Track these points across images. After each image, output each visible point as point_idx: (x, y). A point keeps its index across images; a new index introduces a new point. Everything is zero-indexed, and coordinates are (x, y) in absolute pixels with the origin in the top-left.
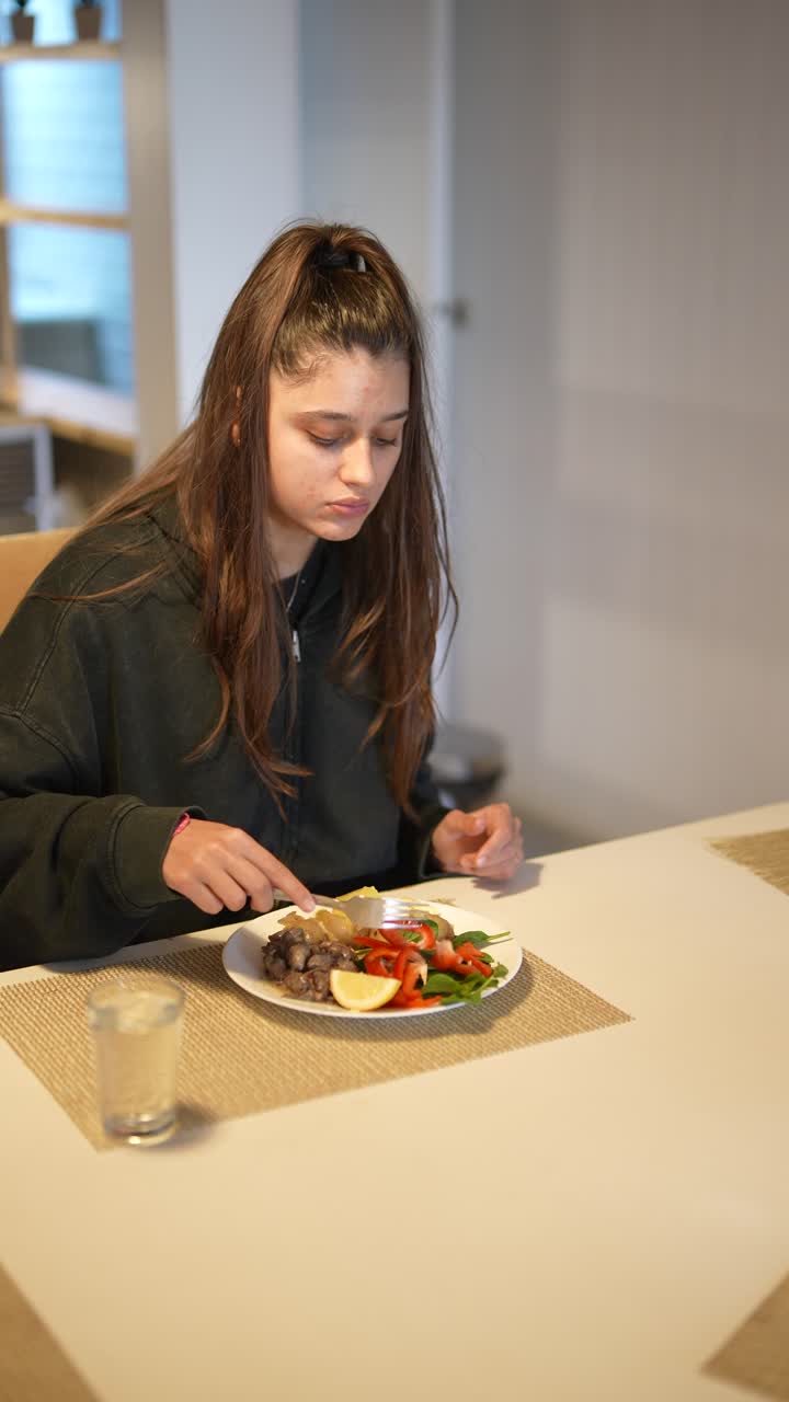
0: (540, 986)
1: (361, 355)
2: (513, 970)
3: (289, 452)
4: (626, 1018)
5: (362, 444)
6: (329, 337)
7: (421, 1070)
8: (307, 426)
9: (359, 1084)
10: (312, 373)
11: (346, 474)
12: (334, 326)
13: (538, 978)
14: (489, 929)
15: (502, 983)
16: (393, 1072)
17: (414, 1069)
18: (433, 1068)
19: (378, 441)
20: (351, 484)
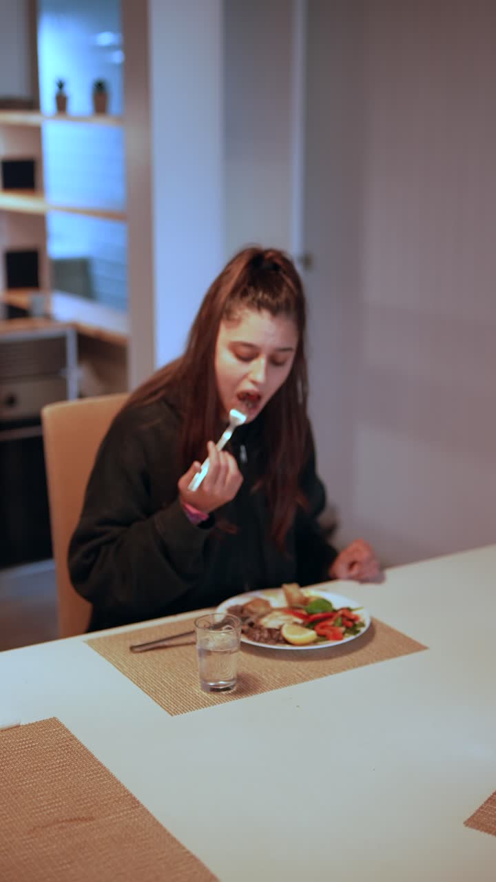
0: (379, 634)
1: (266, 314)
2: (367, 624)
3: (225, 360)
4: (424, 648)
5: (262, 361)
6: (250, 305)
7: (325, 675)
8: (234, 348)
9: (295, 682)
10: (239, 321)
11: (251, 376)
12: (253, 299)
13: (378, 629)
14: (352, 606)
15: (363, 630)
16: (311, 676)
17: (322, 674)
19: (273, 361)
20: (254, 382)
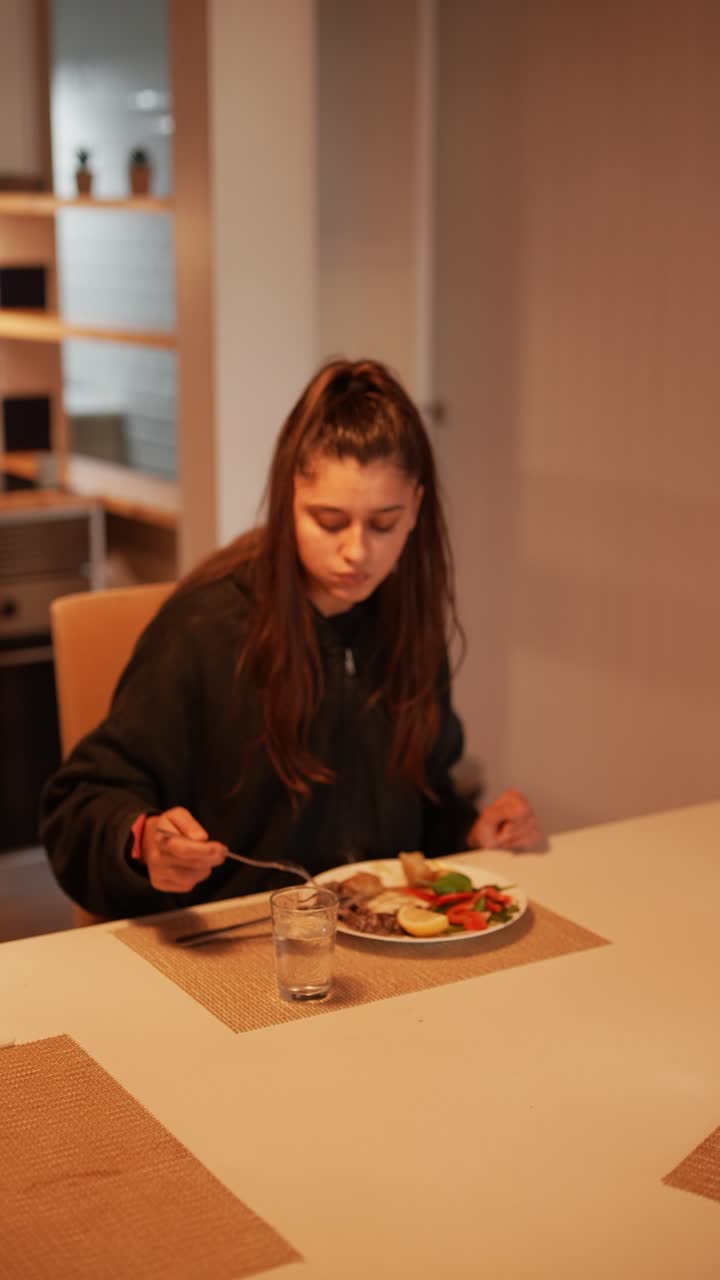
0: (540, 923)
1: (351, 464)
2: (523, 908)
4: (606, 942)
5: (356, 530)
9: (417, 988)
11: (345, 553)
13: (538, 916)
14: (501, 883)
15: (516, 916)
17: (457, 977)
18: (469, 977)
19: (376, 526)
20: (348, 561)
